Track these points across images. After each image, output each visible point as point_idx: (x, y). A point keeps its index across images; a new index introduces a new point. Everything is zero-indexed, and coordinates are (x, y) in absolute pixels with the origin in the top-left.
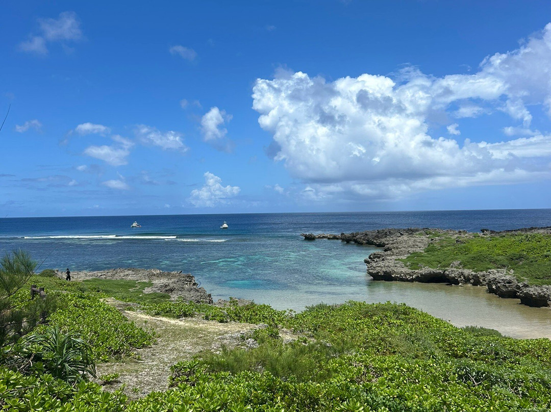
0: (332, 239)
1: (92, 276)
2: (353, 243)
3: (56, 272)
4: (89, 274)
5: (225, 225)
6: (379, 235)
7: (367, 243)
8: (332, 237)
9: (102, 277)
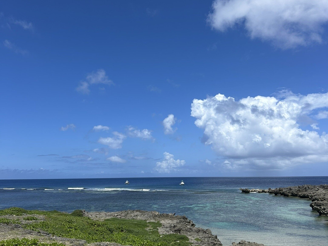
0: (261, 192)
1: (111, 215)
2: (280, 195)
3: (84, 212)
4: (108, 214)
5: (183, 183)
6: (300, 190)
7: (291, 195)
8: (261, 191)
9: (118, 216)
